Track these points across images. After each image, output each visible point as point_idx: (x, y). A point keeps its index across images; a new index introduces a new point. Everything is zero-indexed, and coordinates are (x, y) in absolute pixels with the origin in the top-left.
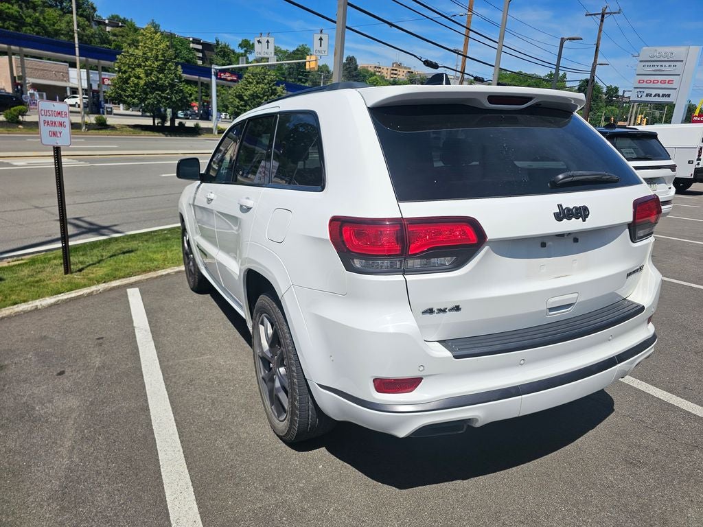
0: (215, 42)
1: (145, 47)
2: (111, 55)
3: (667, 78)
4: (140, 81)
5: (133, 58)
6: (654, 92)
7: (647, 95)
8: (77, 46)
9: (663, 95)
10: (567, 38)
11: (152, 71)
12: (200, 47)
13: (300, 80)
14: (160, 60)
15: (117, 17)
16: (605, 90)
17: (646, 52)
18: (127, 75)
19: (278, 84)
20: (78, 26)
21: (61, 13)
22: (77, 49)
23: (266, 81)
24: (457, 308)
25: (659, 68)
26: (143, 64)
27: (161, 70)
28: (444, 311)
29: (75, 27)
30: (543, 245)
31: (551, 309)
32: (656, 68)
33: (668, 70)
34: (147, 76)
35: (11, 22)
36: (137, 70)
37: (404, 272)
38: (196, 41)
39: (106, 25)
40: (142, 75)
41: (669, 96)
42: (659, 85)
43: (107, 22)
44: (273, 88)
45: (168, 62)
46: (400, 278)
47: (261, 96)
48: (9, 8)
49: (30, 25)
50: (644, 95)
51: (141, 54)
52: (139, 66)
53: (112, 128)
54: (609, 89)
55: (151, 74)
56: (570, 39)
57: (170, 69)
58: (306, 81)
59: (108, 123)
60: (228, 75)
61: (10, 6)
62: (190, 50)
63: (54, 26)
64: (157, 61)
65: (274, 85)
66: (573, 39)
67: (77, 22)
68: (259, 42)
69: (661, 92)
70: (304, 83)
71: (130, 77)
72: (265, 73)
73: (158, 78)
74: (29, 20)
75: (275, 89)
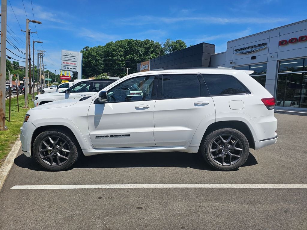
3: (74, 63)
6: (70, 67)
7: (67, 68)
9: (73, 69)
10: (36, 41)
16: (12, 63)
17: (64, 52)
25: (70, 58)
32: (69, 58)
33: (73, 60)
41: (75, 69)
42: (71, 65)
50: (66, 68)
54: (14, 63)
56: (37, 42)
66: (39, 42)
69: (72, 67)
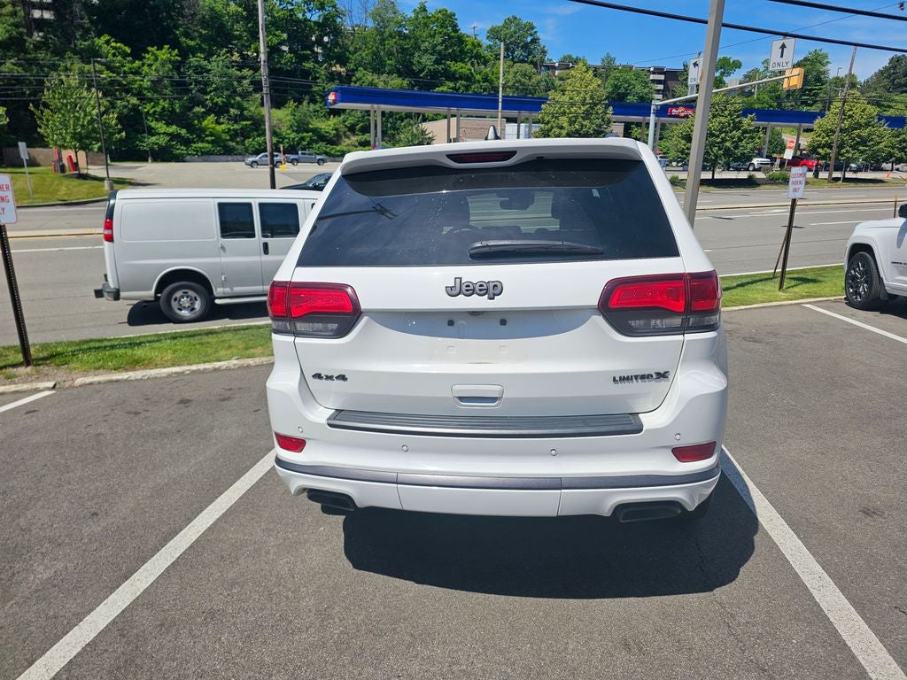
0: (682, 68)
1: (572, 91)
2: (535, 105)
4: (562, 131)
5: (558, 106)
11: (577, 117)
12: (662, 77)
13: (805, 103)
14: (587, 104)
15: (570, 57)
18: (549, 126)
19: (745, 114)
21: (511, 63)
22: (500, 104)
23: (726, 113)
24: (342, 378)
26: (568, 111)
27: (587, 115)
28: (329, 378)
30: (451, 323)
31: (462, 399)
34: (570, 125)
35: (463, 82)
36: (561, 118)
37: (296, 334)
38: (659, 71)
39: (554, 68)
40: (565, 125)
43: (557, 65)
44: (737, 120)
45: (596, 105)
46: (290, 339)
47: (717, 133)
48: (462, 68)
49: (479, 82)
51: (567, 99)
52: (564, 113)
55: (575, 122)
57: (597, 113)
58: (815, 102)
60: (681, 109)
61: (463, 65)
62: (645, 84)
64: (583, 105)
65: (738, 116)
68: (695, 64)
70: (811, 105)
71: (552, 127)
72: (727, 102)
73: (582, 125)
74: (478, 77)
75: (740, 122)
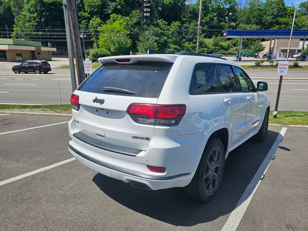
8: (292, 32)
20: (295, 24)
24: (78, 122)
29: (293, 24)
30: (97, 111)
31: (97, 134)
53: (301, 67)
59: (299, 65)
63: (302, 23)
67: (295, 21)
74: (291, 23)
